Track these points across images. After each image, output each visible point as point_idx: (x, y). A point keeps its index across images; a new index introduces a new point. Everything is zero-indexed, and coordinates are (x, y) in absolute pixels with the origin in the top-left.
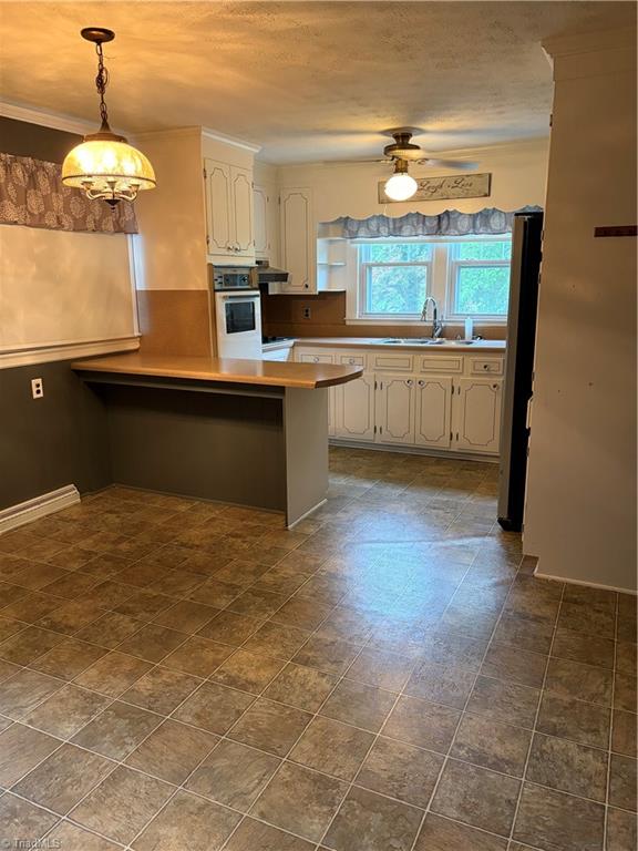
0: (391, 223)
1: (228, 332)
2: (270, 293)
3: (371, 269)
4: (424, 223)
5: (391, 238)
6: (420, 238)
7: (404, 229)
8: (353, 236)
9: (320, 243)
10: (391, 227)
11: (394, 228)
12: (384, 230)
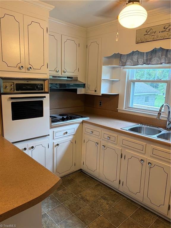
0: (145, 57)
1: (13, 119)
2: (78, 93)
3: (134, 83)
4: (166, 56)
5: (145, 66)
6: (164, 65)
7: (153, 59)
8: (124, 64)
9: (104, 68)
10: (145, 58)
11: (147, 60)
12: (141, 61)
